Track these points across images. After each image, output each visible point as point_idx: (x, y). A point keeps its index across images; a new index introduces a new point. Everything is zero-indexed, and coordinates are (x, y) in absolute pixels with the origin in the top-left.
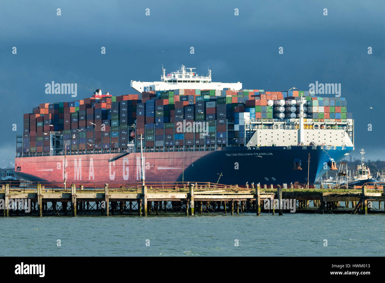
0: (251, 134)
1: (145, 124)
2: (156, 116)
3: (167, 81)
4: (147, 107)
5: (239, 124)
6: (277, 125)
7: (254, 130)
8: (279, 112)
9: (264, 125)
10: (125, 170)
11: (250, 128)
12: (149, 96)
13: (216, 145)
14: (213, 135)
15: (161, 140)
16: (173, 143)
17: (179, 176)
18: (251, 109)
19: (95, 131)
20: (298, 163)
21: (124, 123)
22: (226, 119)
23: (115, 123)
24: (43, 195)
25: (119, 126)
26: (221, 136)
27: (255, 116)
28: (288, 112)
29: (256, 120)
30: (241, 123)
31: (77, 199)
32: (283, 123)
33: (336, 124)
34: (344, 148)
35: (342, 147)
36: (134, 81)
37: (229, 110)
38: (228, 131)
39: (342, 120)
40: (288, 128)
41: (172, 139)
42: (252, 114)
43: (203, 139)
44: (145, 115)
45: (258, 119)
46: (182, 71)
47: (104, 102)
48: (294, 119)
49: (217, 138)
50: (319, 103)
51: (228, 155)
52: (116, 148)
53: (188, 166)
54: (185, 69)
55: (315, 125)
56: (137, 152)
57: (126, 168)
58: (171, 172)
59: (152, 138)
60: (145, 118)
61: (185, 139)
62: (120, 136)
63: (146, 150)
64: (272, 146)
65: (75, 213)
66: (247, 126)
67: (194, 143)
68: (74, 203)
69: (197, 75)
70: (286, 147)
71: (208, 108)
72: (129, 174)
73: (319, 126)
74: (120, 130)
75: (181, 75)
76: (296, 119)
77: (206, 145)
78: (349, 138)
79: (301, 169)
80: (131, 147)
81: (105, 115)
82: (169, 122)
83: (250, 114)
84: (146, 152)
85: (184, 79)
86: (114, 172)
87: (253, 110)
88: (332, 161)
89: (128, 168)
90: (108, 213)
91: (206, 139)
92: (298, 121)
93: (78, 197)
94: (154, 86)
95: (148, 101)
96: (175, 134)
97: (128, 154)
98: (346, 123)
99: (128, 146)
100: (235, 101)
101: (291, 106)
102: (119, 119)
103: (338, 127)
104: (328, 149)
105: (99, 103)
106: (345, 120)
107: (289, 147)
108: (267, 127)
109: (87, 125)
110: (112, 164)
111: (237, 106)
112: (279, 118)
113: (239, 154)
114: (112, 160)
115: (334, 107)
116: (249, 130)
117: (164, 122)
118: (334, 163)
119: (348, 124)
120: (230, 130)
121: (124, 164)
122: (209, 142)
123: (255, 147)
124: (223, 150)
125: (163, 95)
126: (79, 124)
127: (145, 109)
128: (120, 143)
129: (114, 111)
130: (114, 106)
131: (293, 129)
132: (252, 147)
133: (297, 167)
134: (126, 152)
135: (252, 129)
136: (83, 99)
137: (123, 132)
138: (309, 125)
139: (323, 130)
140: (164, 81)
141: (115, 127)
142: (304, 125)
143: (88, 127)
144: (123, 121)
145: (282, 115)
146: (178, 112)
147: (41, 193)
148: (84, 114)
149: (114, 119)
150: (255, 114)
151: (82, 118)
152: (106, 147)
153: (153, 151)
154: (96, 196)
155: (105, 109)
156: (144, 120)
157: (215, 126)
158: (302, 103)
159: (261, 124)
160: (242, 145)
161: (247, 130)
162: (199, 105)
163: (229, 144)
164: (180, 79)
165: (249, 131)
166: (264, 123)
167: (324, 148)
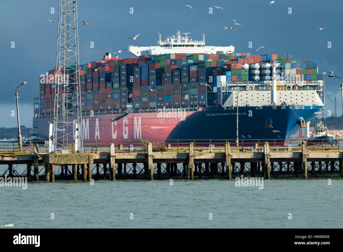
0: (227, 95)
1: (141, 86)
2: (150, 79)
3: (163, 46)
4: (142, 70)
5: (216, 86)
6: (252, 87)
7: (230, 91)
8: (255, 75)
9: (239, 87)
10: (125, 129)
11: (226, 90)
12: (144, 60)
13: (198, 106)
14: (196, 97)
15: (154, 101)
16: (163, 104)
17: (169, 134)
18: (227, 72)
19: (100, 93)
20: (269, 121)
21: (123, 86)
22: (206, 82)
23: (116, 86)
24: (231, 154)
25: (120, 88)
26: (202, 97)
27: (231, 78)
28: (263, 74)
29: (232, 82)
30: (218, 86)
31: (270, 158)
32: (257, 85)
33: (307, 85)
34: (313, 108)
35: (310, 106)
36: (131, 46)
37: (208, 73)
38: (208, 93)
39: (313, 81)
40: (262, 90)
41: (163, 100)
42: (228, 77)
43: (187, 100)
44: (141, 78)
45: (234, 82)
46: (178, 36)
47: (108, 66)
48: (268, 81)
49: (199, 99)
50: (291, 66)
51: (208, 115)
52: (117, 109)
53: (176, 125)
54: (180, 34)
55: (287, 86)
56: (134, 113)
57: (126, 127)
58: (163, 131)
59: (147, 100)
60: (141, 81)
61: (173, 101)
62: (120, 97)
63: (142, 110)
64: (245, 106)
65: (269, 175)
66: (223, 88)
67: (181, 104)
68: (267, 164)
69: (191, 39)
70: (258, 107)
71: (191, 72)
72: (128, 133)
73: (291, 87)
74: (120, 91)
75: (176, 39)
76: (270, 81)
77: (190, 105)
78: (319, 97)
79: (272, 127)
80: (130, 107)
81: (108, 78)
82: (161, 84)
83: (227, 77)
84: (142, 112)
85: (179, 43)
86: (116, 132)
87: (229, 73)
88: (301, 119)
89: (127, 127)
90: (306, 175)
91: (190, 100)
92: (272, 83)
93: (271, 157)
94: (150, 50)
95: (143, 65)
96: (165, 96)
97: (127, 114)
98: (316, 84)
99: (127, 107)
100: (214, 65)
101: (265, 69)
102: (120, 82)
103: (310, 88)
104: (297, 109)
105: (103, 66)
106: (316, 81)
107: (260, 107)
108: (242, 89)
109: (94, 87)
110: (114, 124)
111: (216, 69)
112: (254, 80)
113: (217, 114)
114: (114, 121)
115: (306, 70)
116: (225, 91)
117: (156, 85)
118: (303, 121)
119: (319, 85)
120: (209, 92)
121: (124, 124)
122: (193, 103)
123: (230, 107)
124: (204, 110)
125: (155, 59)
126: (87, 86)
127: (141, 72)
128: (121, 104)
129: (115, 74)
130: (115, 70)
131: (267, 90)
132: (228, 108)
133: (268, 125)
134: (126, 112)
135: (229, 91)
136: (90, 63)
137: (123, 94)
138: (282, 86)
139: (295, 91)
140: (160, 46)
141: (116, 89)
142: (277, 86)
143: (94, 89)
144: (123, 84)
145: (257, 78)
146: (168, 75)
147: (230, 152)
148: (91, 77)
149: (115, 82)
150: (231, 77)
151: (89, 80)
152: (109, 107)
153: (147, 112)
154: (292, 156)
155: (109, 72)
156: (140, 83)
157: (197, 88)
158: (274, 66)
159: (236, 86)
160: (220, 105)
161: (223, 91)
162: (184, 69)
163: (208, 105)
164: (175, 44)
165: (226, 93)
166: (239, 85)
167: (292, 108)
